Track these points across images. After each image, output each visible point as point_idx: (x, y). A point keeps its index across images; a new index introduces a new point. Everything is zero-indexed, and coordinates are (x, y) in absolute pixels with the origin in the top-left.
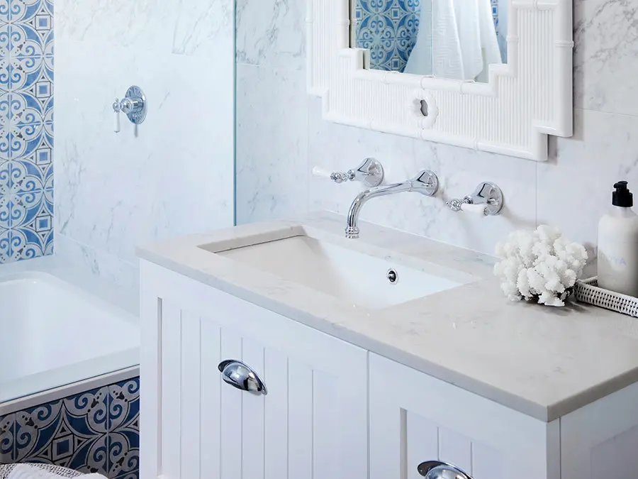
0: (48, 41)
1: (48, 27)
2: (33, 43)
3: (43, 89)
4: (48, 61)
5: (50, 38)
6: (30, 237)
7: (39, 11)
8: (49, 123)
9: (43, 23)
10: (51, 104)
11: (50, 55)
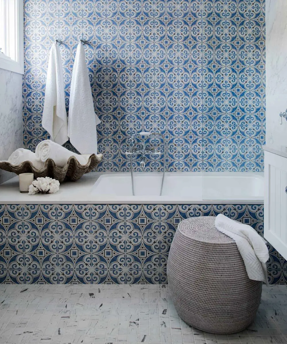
0: (264, 97)
1: (264, 92)
2: (258, 98)
3: (262, 114)
4: (264, 104)
5: (265, 96)
6: (258, 165)
7: (260, 87)
8: (264, 126)
9: (261, 91)
10: (265, 120)
11: (265, 102)
